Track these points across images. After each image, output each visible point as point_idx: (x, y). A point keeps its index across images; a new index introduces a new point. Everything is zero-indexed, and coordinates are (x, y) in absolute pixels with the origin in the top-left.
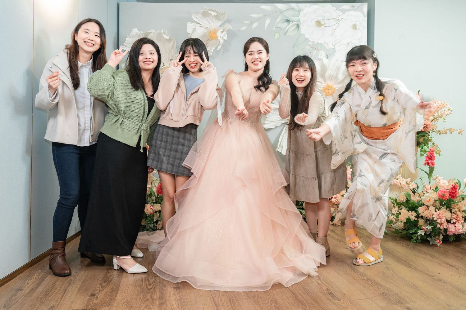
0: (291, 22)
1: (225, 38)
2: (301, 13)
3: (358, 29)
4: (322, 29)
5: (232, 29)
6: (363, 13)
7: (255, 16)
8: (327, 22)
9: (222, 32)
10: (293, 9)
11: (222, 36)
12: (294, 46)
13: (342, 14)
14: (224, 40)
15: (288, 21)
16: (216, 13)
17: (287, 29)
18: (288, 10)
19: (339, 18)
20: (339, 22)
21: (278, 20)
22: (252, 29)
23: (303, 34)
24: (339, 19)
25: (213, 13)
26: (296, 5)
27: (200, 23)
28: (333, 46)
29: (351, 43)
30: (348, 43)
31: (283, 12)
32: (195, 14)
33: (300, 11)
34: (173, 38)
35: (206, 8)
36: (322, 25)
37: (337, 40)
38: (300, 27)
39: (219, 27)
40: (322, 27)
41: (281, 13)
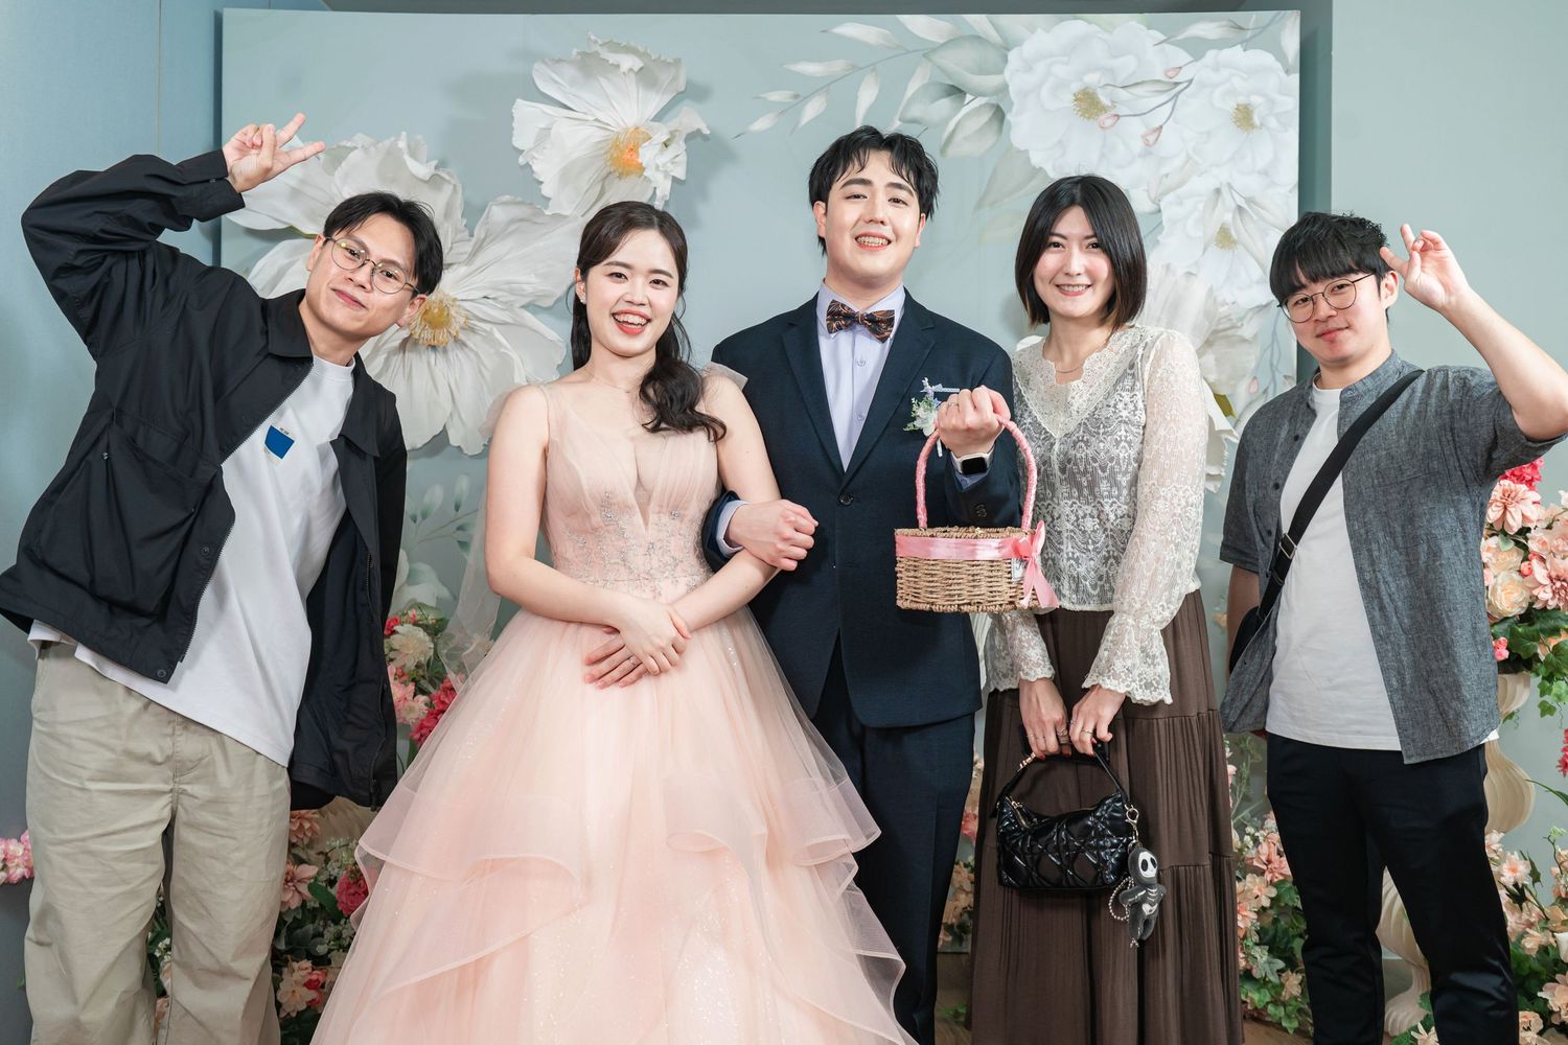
0: (969, 97)
1: (680, 173)
2: (1012, 55)
3: (1261, 128)
4: (1102, 127)
5: (708, 132)
6: (1280, 56)
7: (811, 68)
8: (1123, 94)
9: (666, 145)
10: (978, 39)
11: (665, 165)
12: (979, 205)
13: (1191, 59)
14: (675, 180)
15: (956, 92)
16: (636, 59)
17: (951, 126)
18: (953, 41)
19: (1175, 80)
20: (1177, 95)
21: (913, 87)
22: (800, 126)
23: (1022, 149)
24: (1177, 84)
25: (628, 62)
26: (991, 22)
27: (569, 105)
28: (1154, 202)
29: (1230, 186)
30: (1218, 191)
31: (934, 50)
32: (546, 64)
33: (1008, 50)
34: (448, 174)
35: (593, 37)
36: (1104, 109)
37: (1167, 175)
38: (1008, 117)
39: (653, 120)
40: (1103, 117)
41: (924, 55)
